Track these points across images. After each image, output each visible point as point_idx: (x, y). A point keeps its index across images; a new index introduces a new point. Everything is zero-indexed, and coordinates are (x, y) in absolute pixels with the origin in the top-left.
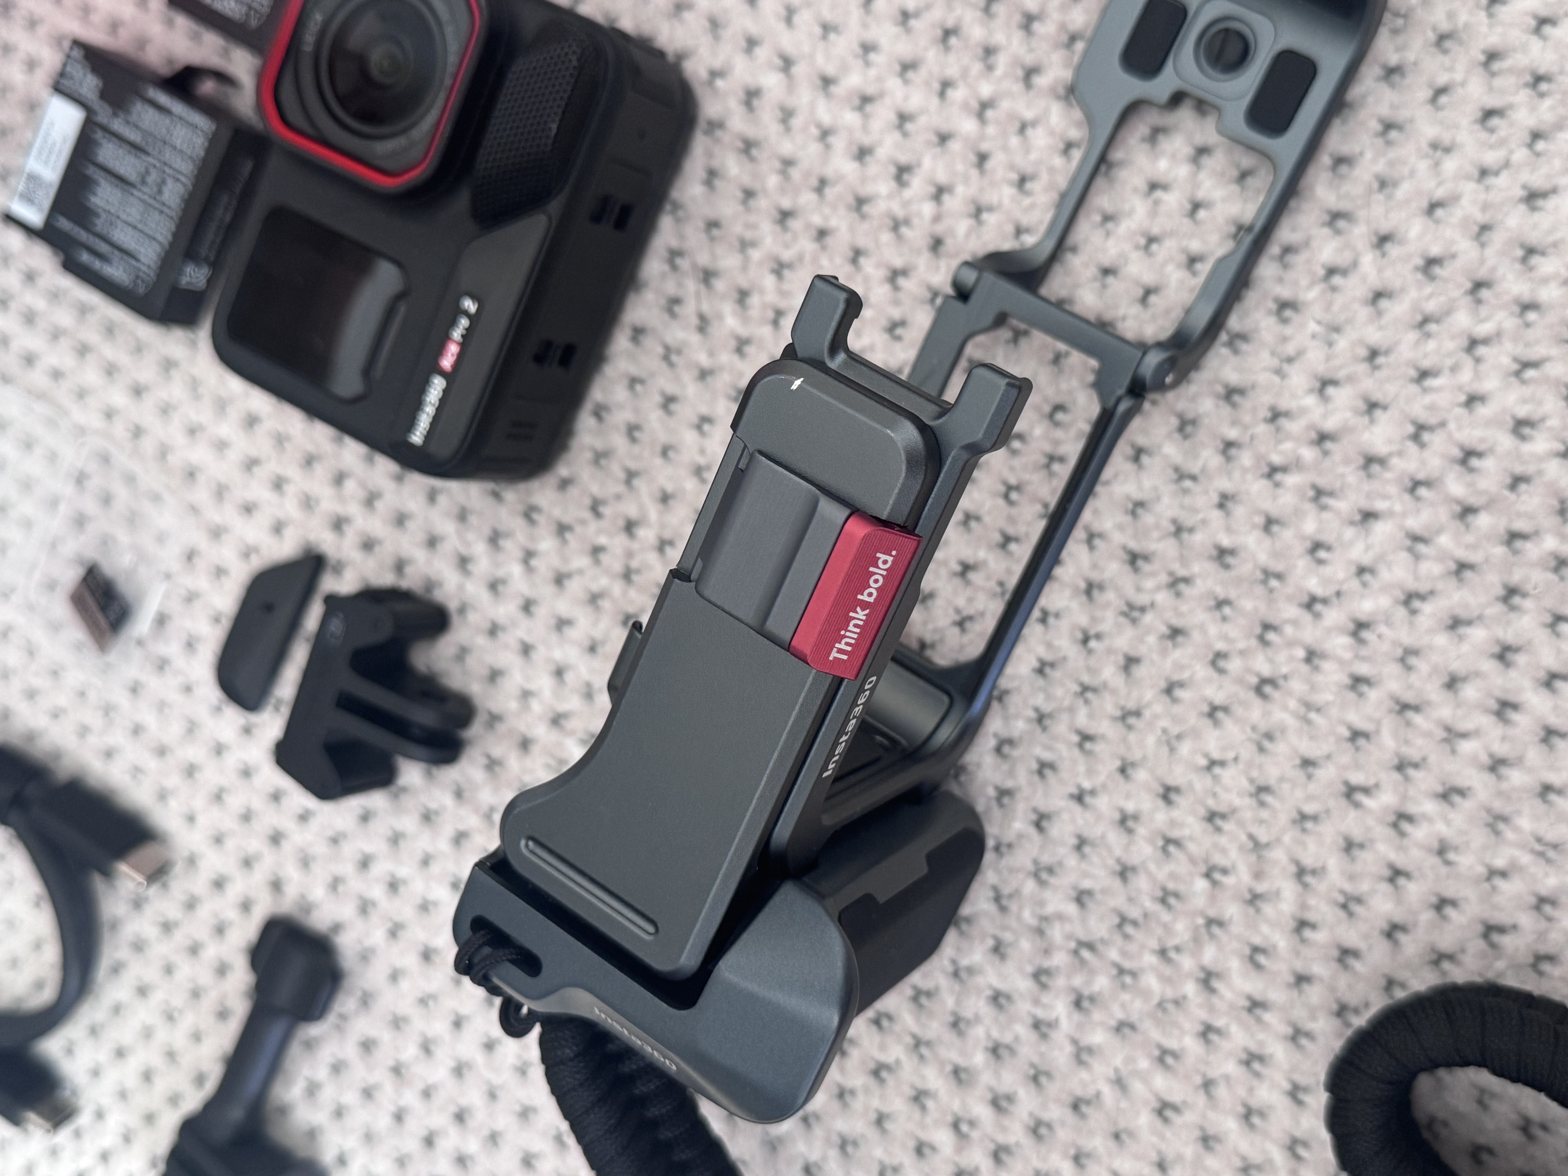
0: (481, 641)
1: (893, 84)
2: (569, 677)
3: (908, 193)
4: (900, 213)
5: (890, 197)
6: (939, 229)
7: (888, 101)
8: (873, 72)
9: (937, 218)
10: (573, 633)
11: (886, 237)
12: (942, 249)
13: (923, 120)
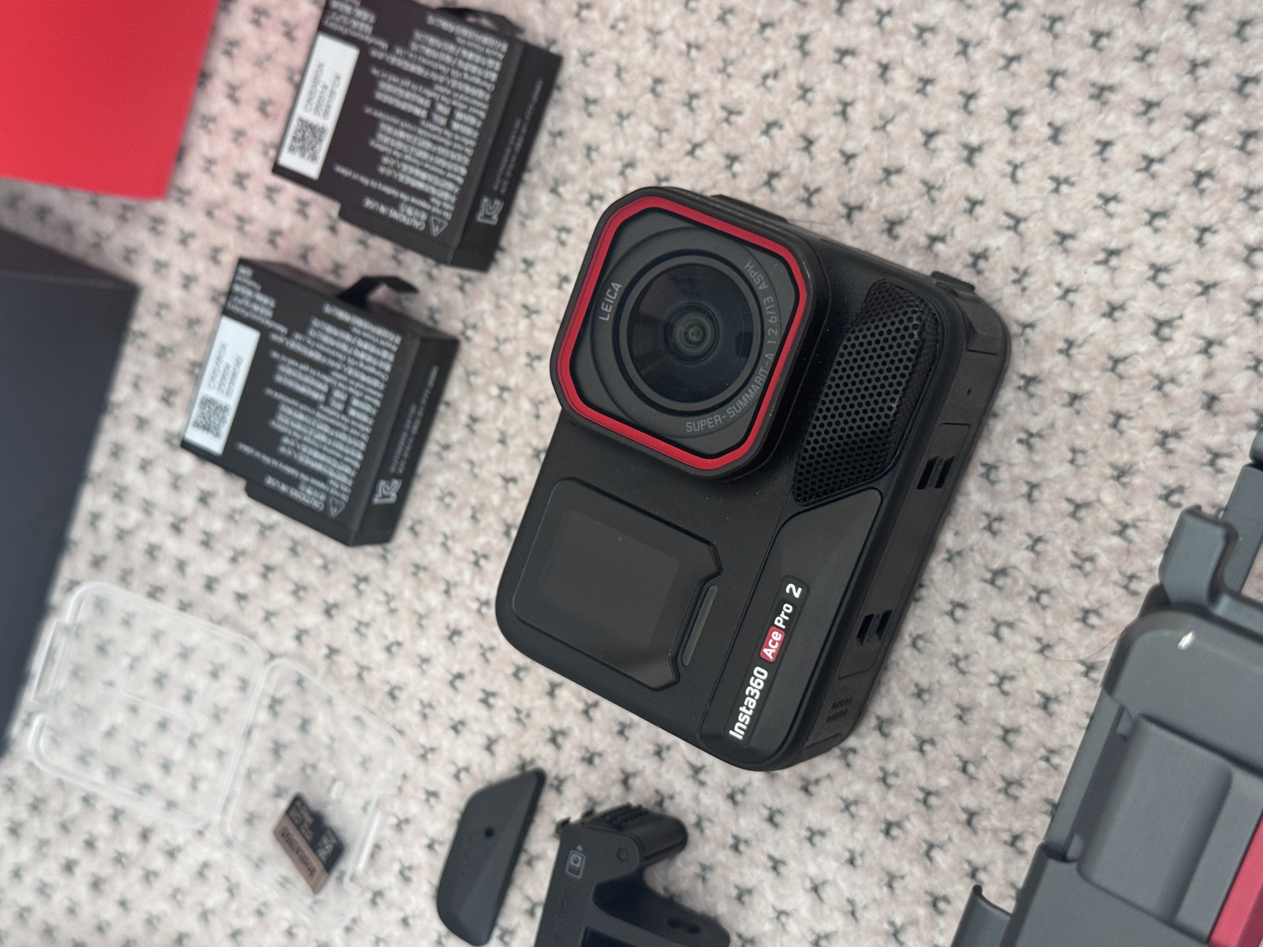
0: (724, 856)
1: (1142, 233)
2: (828, 893)
3: (1170, 349)
4: (1164, 372)
5: (1150, 353)
6: (1212, 386)
7: (1137, 251)
8: (1116, 224)
9: (1209, 375)
10: (827, 844)
11: (1150, 397)
12: (1217, 407)
13: (1180, 271)
